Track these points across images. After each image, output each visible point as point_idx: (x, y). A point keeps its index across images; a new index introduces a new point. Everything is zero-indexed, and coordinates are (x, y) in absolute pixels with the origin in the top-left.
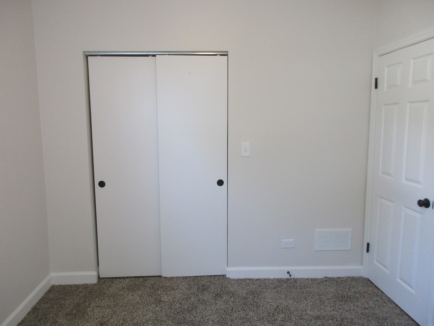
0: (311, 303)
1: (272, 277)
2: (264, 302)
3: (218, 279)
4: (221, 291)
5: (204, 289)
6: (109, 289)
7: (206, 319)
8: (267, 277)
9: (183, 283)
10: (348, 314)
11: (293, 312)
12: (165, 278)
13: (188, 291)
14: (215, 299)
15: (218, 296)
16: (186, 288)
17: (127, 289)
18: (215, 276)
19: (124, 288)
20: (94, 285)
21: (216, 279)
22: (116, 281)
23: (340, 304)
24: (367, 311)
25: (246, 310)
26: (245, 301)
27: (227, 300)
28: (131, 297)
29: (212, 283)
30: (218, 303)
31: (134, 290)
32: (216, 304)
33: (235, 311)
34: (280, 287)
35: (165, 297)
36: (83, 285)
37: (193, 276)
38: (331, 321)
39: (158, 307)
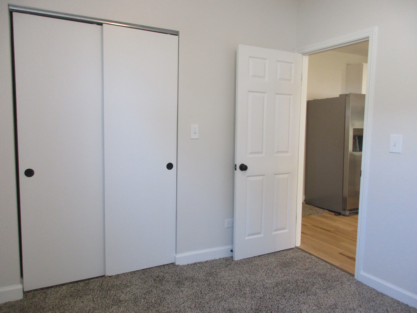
0: (264, 274)
1: (217, 257)
2: (225, 280)
3: (169, 268)
4: (179, 278)
5: (160, 280)
6: (46, 301)
7: (182, 307)
8: (213, 259)
9: (134, 278)
10: (297, 276)
11: (255, 284)
12: (110, 277)
13: (145, 285)
14: (178, 287)
15: (179, 283)
16: (141, 282)
17: (70, 296)
18: (164, 265)
19: (66, 297)
20: (21, 300)
21: (167, 268)
22: (49, 291)
23: (286, 269)
24: (309, 271)
25: (214, 291)
26: (208, 283)
27: (191, 285)
28: (81, 304)
29: (165, 273)
30: (183, 290)
31: (81, 296)
32: (182, 291)
33: (205, 294)
34: (230, 265)
35: (123, 295)
36: (6, 304)
37: (141, 270)
38: (288, 285)
39: (122, 308)
